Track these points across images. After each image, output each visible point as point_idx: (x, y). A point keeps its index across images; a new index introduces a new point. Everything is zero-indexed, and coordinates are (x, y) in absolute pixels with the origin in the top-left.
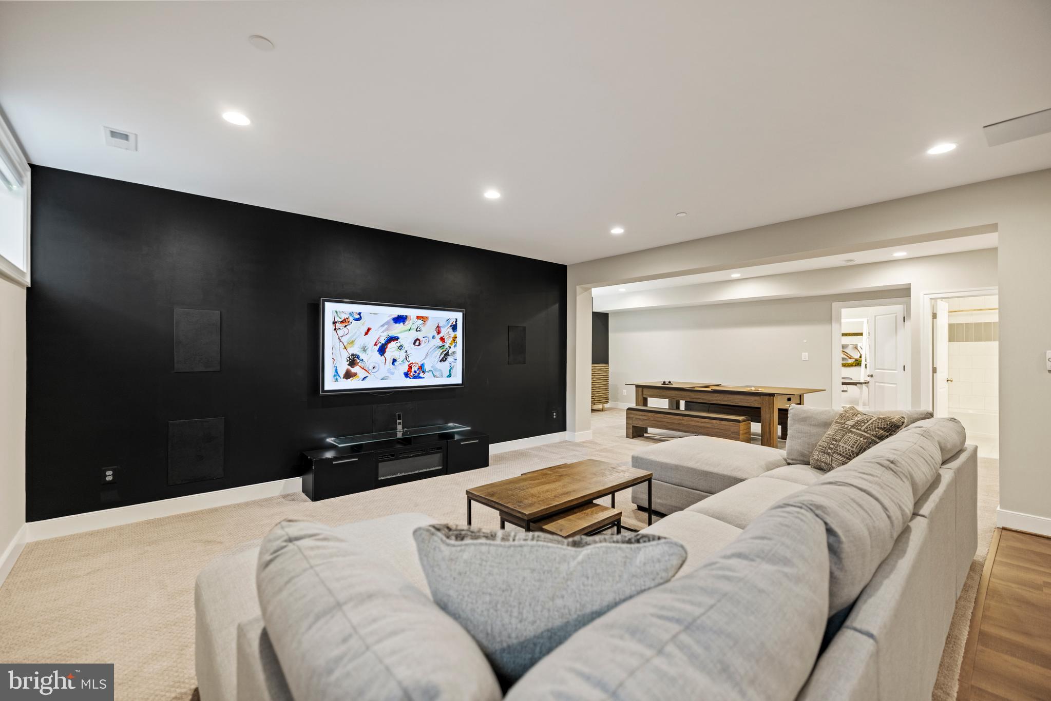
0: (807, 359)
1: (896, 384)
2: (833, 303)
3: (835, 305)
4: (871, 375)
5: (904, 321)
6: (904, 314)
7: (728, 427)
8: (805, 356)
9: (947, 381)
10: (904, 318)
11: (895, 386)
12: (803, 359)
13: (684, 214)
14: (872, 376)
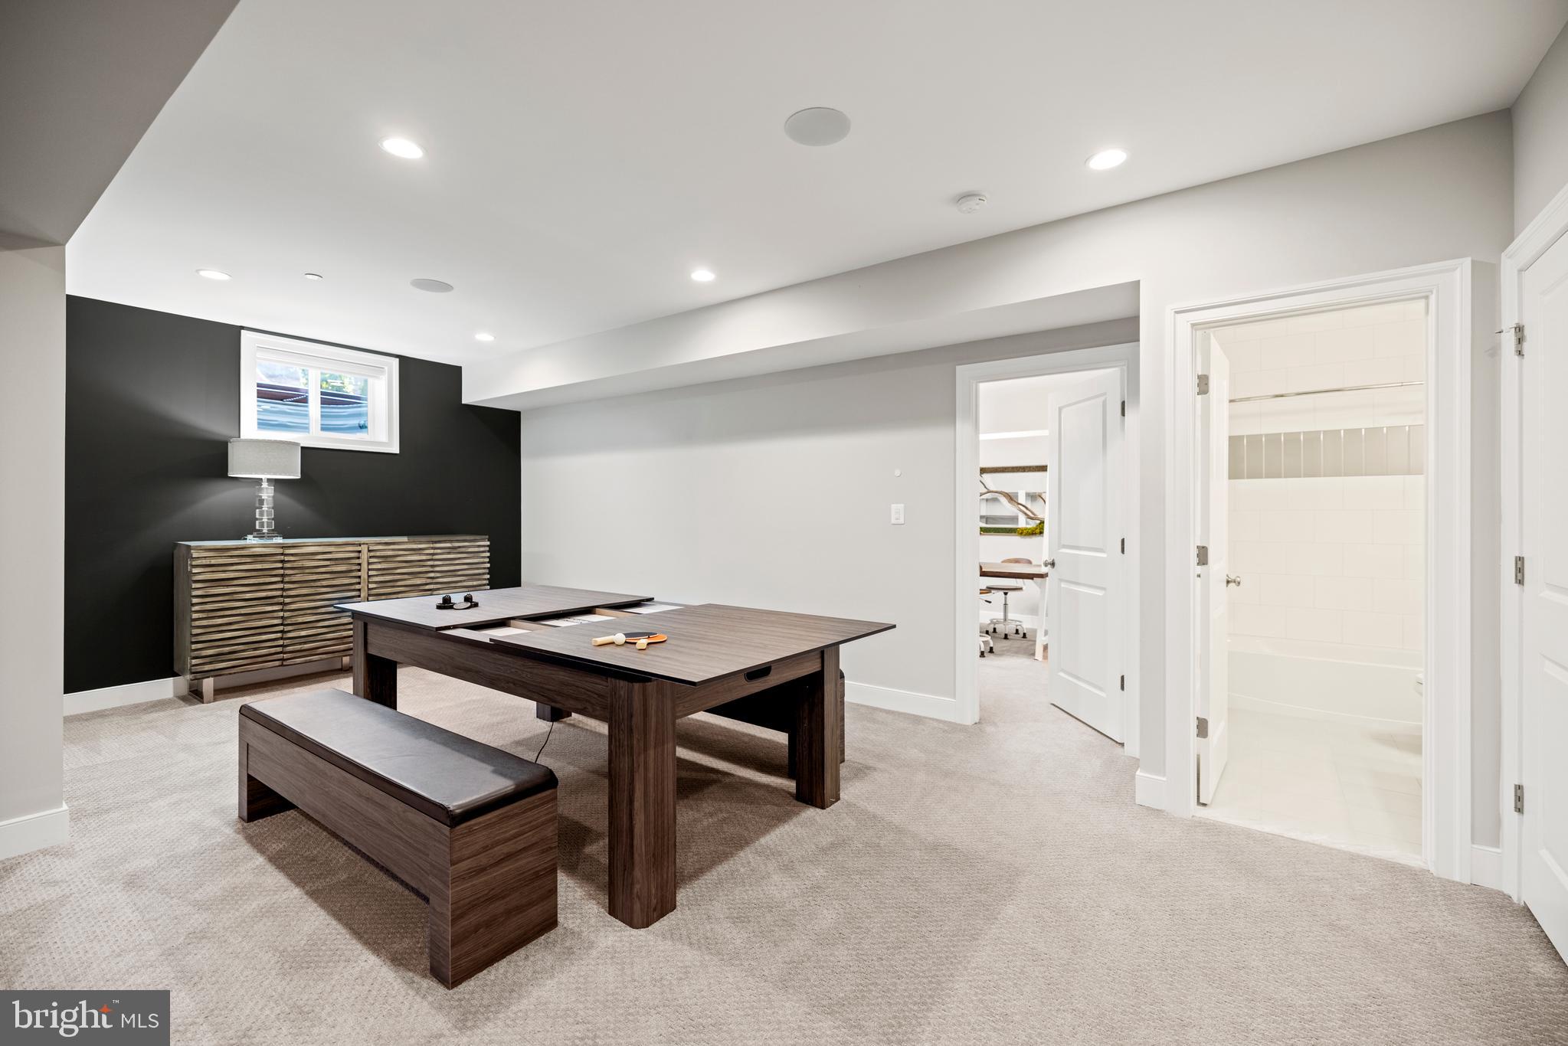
0: (902, 521)
1: (1104, 589)
2: (958, 368)
3: (963, 371)
4: (1050, 561)
5: (1123, 414)
6: (1122, 395)
8: (897, 511)
9: (1228, 582)
10: (1123, 403)
11: (1100, 593)
12: (893, 521)
14: (1053, 564)
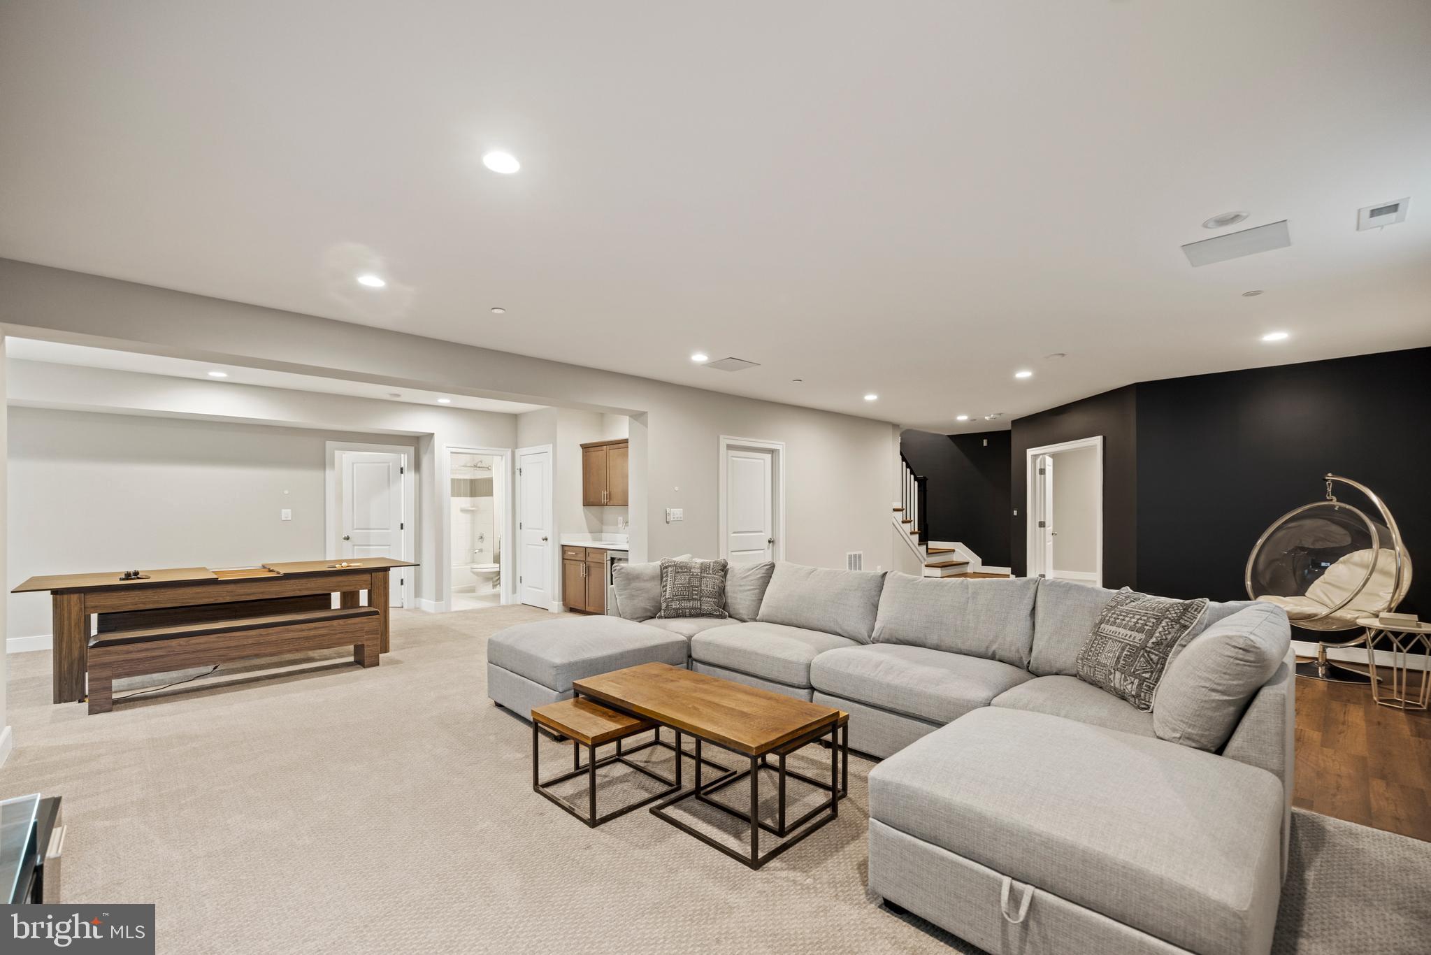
0: (290, 519)
1: (389, 545)
2: (327, 442)
3: (329, 444)
4: (346, 536)
5: (401, 473)
6: (401, 465)
7: (360, 625)
8: (286, 514)
10: (402, 469)
11: (386, 548)
12: (283, 519)
13: (501, 311)
14: (348, 538)
